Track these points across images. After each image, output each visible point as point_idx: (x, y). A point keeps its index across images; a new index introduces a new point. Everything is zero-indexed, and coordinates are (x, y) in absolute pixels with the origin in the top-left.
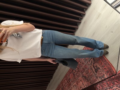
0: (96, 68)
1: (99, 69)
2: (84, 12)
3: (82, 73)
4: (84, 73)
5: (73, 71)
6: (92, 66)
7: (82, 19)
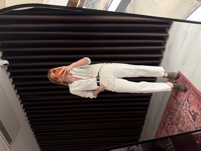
0: (193, 114)
1: (197, 114)
2: (166, 32)
3: (177, 125)
4: (179, 126)
5: (165, 124)
6: (188, 112)
7: (165, 43)
